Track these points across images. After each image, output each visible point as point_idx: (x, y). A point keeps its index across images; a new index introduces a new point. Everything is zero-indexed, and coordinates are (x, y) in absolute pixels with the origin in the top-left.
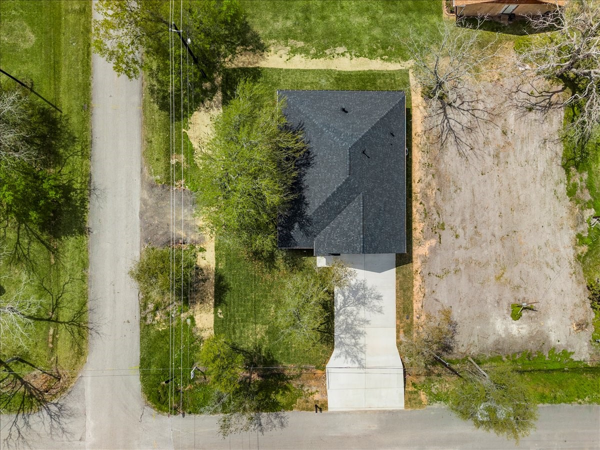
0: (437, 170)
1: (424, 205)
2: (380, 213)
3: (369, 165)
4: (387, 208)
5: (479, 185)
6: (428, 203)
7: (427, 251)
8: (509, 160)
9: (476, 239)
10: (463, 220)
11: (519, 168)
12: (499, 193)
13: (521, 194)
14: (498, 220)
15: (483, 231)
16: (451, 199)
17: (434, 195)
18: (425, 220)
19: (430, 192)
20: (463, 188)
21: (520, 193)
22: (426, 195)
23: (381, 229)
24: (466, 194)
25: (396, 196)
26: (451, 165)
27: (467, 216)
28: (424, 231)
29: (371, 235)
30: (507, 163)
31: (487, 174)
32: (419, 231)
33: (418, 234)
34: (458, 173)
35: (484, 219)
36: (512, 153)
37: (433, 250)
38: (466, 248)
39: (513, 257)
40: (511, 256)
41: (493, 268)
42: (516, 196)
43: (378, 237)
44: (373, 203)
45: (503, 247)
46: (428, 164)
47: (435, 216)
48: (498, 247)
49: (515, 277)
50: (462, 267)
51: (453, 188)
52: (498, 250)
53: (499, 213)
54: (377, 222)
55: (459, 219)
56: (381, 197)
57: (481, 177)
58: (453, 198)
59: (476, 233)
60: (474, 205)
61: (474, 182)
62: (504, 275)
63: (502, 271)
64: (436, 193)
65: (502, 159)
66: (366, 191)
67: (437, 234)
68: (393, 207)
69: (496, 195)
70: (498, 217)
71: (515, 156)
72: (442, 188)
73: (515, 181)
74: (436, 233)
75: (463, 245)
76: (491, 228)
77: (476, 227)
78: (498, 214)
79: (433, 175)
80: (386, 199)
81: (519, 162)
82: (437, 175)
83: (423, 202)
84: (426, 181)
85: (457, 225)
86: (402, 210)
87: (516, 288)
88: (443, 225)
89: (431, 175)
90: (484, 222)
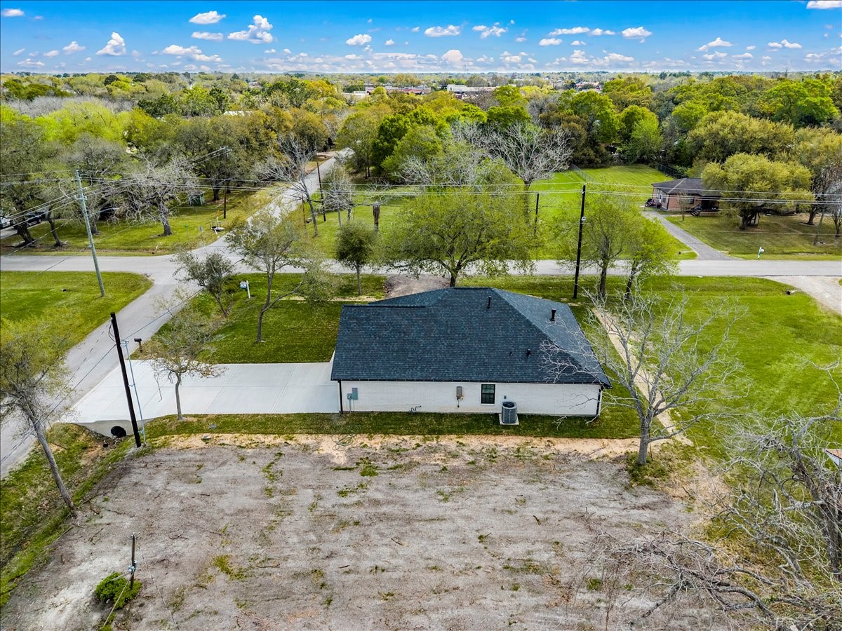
0: (484, 469)
1: (414, 449)
2: (400, 332)
3: (472, 317)
4: (408, 346)
5: (455, 531)
6: (418, 454)
7: (324, 452)
8: (523, 591)
9: (330, 523)
10: (376, 503)
11: (505, 617)
12: (435, 568)
13: (430, 619)
14: (367, 564)
15: (345, 536)
16: (424, 486)
17: (433, 462)
18: (386, 450)
19: (440, 458)
20: (448, 504)
21: (434, 616)
22: (435, 452)
23: (374, 334)
24: (432, 508)
25: (428, 363)
26: (496, 488)
27: (384, 509)
28: (365, 449)
29: (368, 319)
30: (516, 589)
31: (482, 546)
32: (366, 441)
33: (361, 441)
34: (479, 497)
35: (374, 537)
36: (542, 600)
37: (324, 461)
38: (313, 507)
39: (262, 597)
40: (265, 593)
41: (252, 552)
42: (425, 604)
43: (363, 329)
44: (416, 321)
45: (296, 575)
46: (494, 456)
47: (391, 464)
48: (300, 563)
49: (207, 600)
50: (274, 500)
51: (447, 489)
52: (291, 564)
53: (386, 566)
54: (386, 329)
55: (379, 496)
56: (426, 335)
57: (473, 536)
58: (426, 489)
59: (344, 524)
60: (409, 520)
61: (460, 522)
62: (223, 575)
63: (236, 572)
64: (437, 465)
65: (521, 578)
66: (433, 312)
67: (354, 465)
68: (410, 355)
69: (430, 561)
70: (373, 564)
71: (536, 608)
72: (447, 475)
73: (466, 603)
74: (358, 464)
75: (321, 503)
76: (351, 551)
77: (357, 523)
78: (380, 564)
79: (473, 463)
80: (422, 342)
81: (522, 617)
82: (474, 469)
83: (420, 449)
84: (461, 452)
85: (369, 494)
86: (405, 373)
87: (179, 599)
88: (372, 474)
89: (473, 460)
90: (366, 537)
